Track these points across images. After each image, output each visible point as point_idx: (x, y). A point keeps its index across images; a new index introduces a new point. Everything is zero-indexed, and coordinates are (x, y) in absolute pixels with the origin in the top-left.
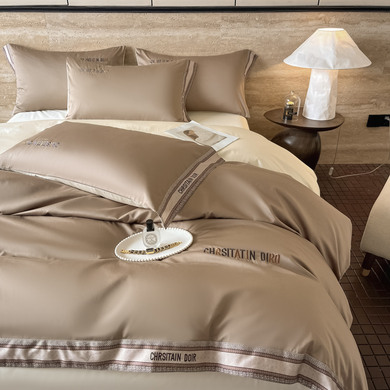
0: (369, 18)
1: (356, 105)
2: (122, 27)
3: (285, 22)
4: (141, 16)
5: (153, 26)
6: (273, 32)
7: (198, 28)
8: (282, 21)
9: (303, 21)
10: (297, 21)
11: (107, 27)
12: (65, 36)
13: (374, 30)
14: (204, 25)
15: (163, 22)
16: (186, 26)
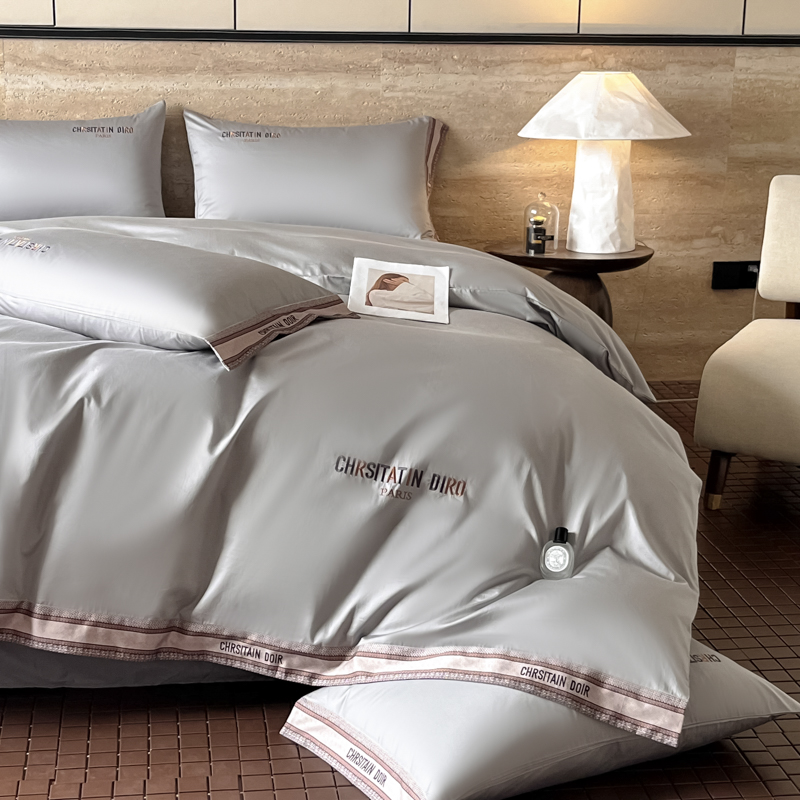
0: (683, 58)
1: (682, 239)
2: (170, 71)
3: (513, 65)
4: (212, 49)
5: (238, 68)
6: (491, 84)
7: (334, 74)
8: (508, 62)
9: (550, 62)
10: (539, 62)
11: (139, 70)
12: (42, 87)
13: (696, 81)
14: (346, 69)
15: (258, 61)
16: (308, 70)
